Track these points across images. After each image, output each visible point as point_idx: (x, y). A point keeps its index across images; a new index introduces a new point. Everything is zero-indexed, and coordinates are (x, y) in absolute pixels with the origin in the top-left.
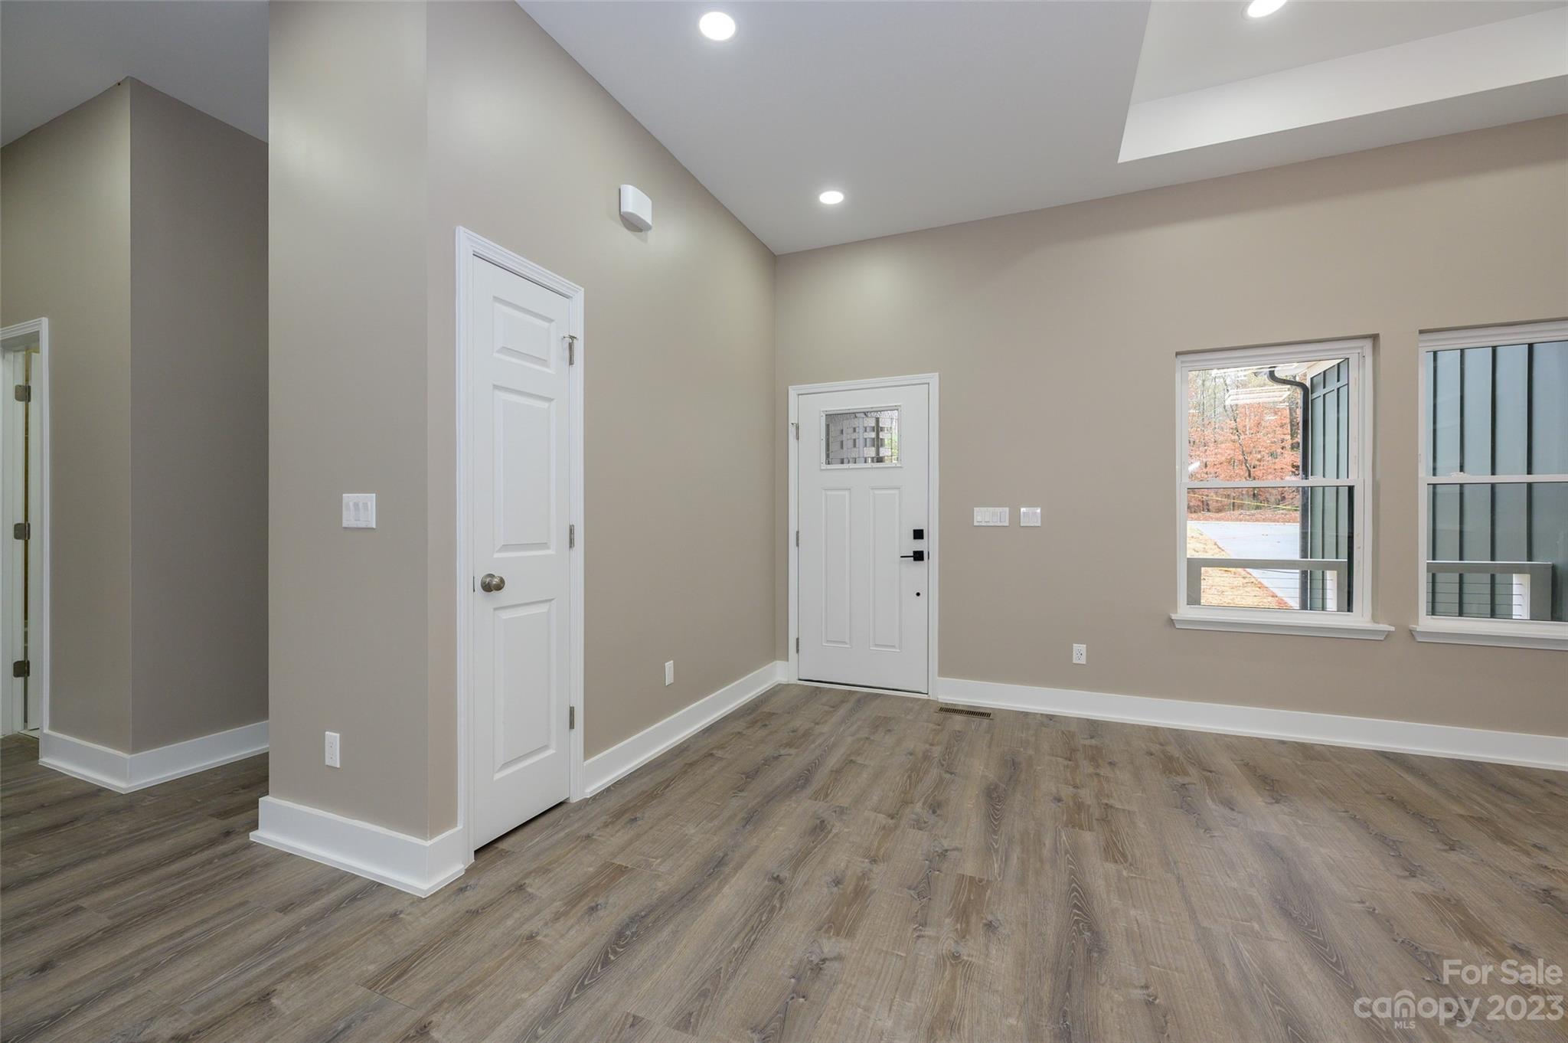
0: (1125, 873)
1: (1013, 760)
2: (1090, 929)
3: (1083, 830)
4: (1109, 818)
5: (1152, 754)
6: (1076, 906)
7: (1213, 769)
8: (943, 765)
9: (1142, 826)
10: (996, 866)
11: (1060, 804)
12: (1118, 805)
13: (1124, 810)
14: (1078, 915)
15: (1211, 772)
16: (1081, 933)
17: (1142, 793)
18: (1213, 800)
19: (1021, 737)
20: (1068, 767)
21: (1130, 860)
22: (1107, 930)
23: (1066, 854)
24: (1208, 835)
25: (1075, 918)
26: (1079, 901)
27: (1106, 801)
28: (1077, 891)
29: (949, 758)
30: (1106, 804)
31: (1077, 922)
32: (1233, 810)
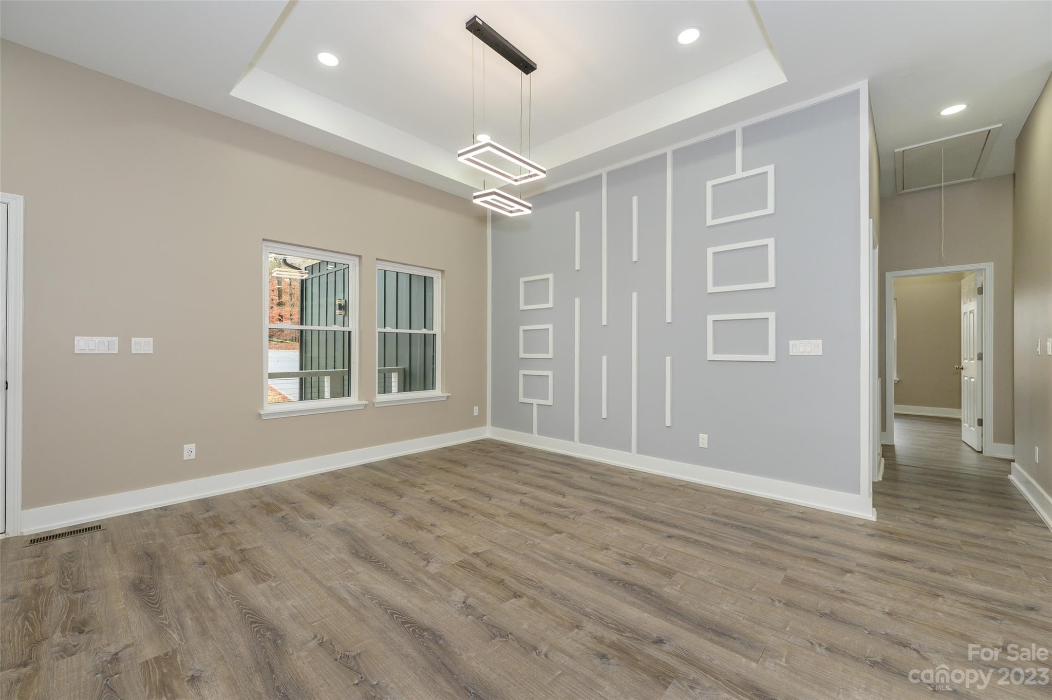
0: (273, 584)
1: (146, 552)
2: (269, 630)
3: (232, 574)
4: (247, 557)
5: (255, 507)
6: (252, 622)
7: (295, 501)
8: (67, 590)
9: (271, 551)
10: (174, 636)
11: (206, 566)
12: (248, 547)
13: (254, 548)
14: (257, 627)
15: (294, 503)
16: (264, 636)
17: (261, 532)
18: (303, 518)
19: (145, 533)
20: (198, 538)
21: (273, 575)
22: (279, 623)
23: (228, 595)
24: (309, 538)
25: (256, 629)
26: (253, 618)
27: (239, 548)
28: (248, 613)
29: (71, 580)
30: (241, 550)
31: (258, 631)
32: (315, 519)
